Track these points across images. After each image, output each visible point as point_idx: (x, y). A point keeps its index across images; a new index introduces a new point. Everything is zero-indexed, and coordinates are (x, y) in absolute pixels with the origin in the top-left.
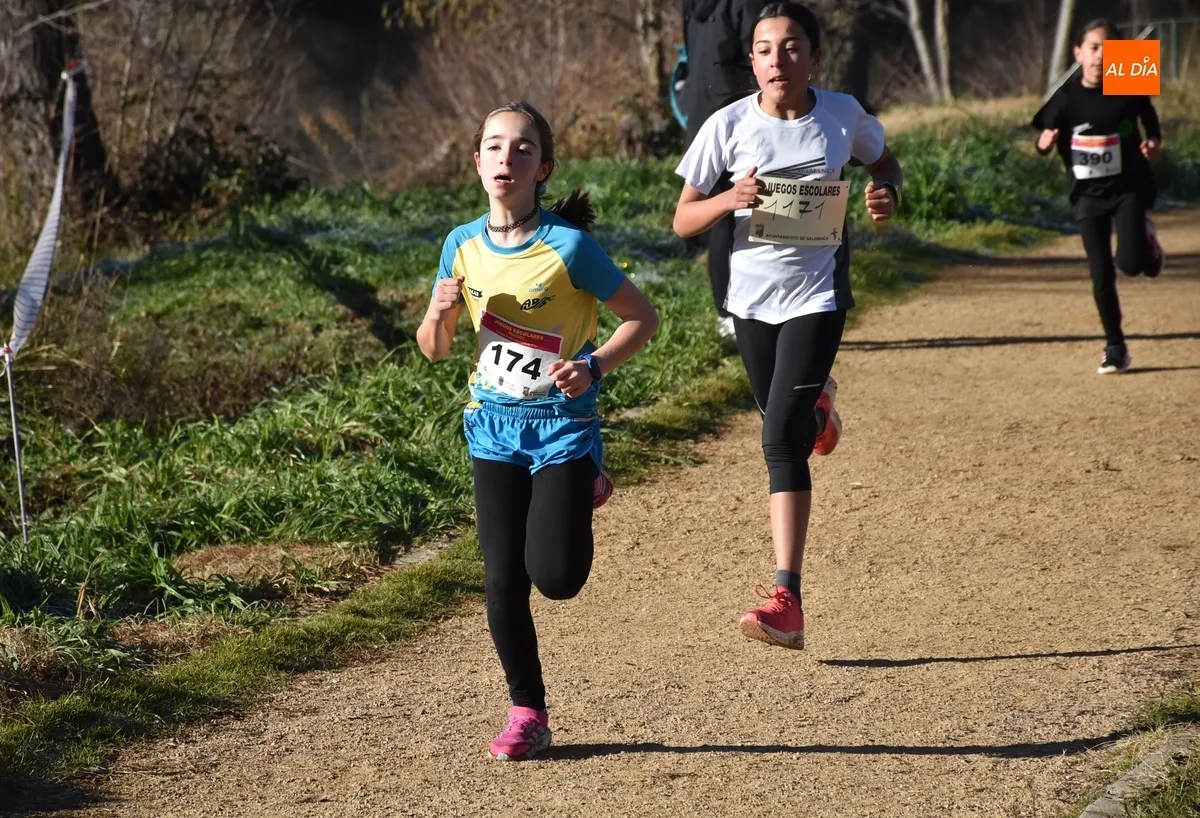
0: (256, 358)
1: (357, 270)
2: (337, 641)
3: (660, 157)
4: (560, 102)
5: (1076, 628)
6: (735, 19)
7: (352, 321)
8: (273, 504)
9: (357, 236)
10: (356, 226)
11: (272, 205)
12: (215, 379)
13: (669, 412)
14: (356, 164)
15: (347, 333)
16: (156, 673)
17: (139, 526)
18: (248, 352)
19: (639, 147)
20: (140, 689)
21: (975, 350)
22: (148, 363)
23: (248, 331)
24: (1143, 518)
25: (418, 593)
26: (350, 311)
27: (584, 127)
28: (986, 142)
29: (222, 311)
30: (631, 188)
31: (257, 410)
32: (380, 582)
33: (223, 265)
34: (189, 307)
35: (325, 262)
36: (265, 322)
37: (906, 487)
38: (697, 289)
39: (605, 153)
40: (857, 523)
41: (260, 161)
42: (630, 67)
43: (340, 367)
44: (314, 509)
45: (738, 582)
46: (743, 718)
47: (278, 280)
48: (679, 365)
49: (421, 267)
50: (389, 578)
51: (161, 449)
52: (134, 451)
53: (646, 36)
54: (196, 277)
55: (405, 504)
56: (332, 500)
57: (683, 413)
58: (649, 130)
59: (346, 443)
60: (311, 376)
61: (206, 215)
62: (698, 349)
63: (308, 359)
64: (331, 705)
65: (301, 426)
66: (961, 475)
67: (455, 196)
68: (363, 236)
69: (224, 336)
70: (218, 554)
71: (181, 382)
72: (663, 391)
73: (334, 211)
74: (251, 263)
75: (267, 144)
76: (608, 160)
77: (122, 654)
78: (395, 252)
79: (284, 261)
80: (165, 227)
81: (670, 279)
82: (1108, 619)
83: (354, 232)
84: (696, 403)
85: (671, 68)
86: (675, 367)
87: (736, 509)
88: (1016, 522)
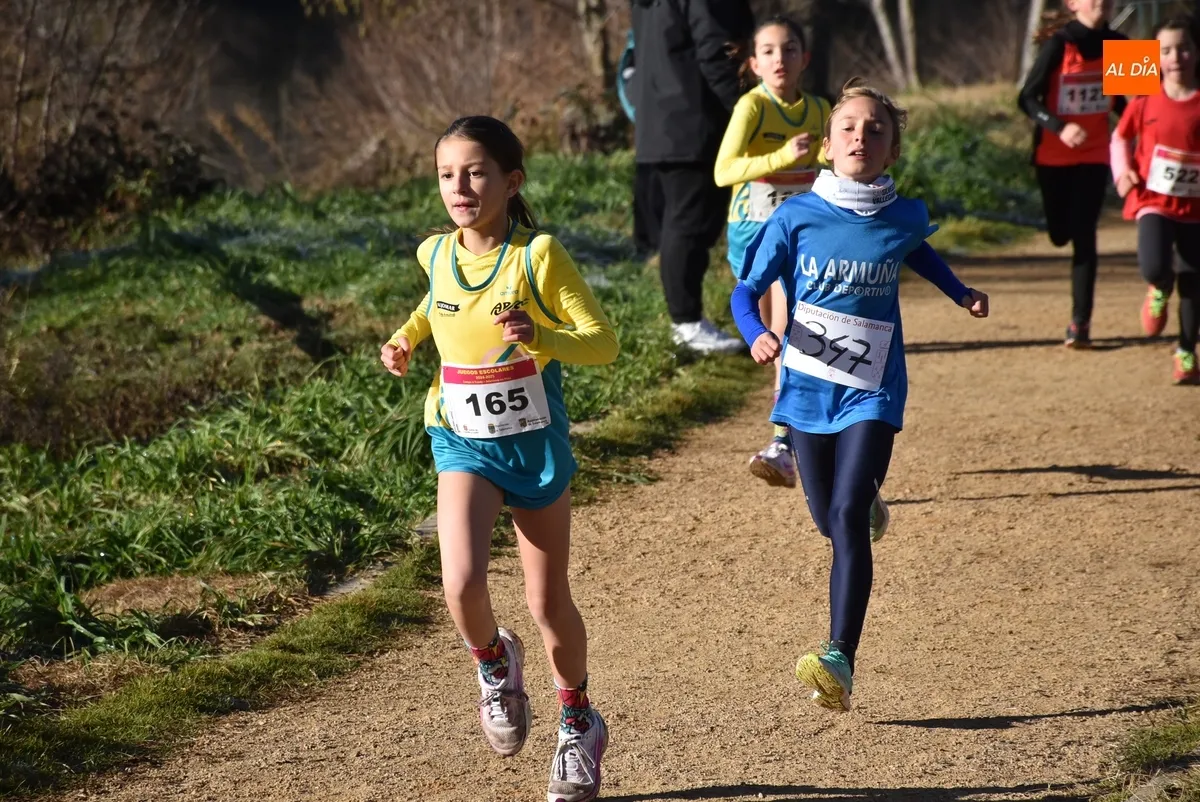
0: (171, 374)
1: (280, 277)
2: (263, 679)
3: (607, 153)
4: (497, 94)
5: (1060, 652)
7: (275, 333)
8: (191, 532)
9: (279, 241)
10: (277, 230)
11: (184, 209)
12: (125, 398)
13: (620, 426)
14: (276, 163)
15: (269, 346)
16: (63, 718)
17: (43, 559)
18: (161, 368)
19: (584, 142)
20: (46, 736)
21: (948, 356)
22: (51, 382)
23: (161, 346)
24: (1130, 534)
25: (350, 625)
26: (273, 323)
27: (523, 121)
28: (956, 132)
29: (132, 324)
30: (577, 187)
31: (173, 431)
32: (310, 615)
33: (132, 274)
34: (95, 321)
35: (244, 270)
36: (179, 336)
38: (649, 294)
39: (547, 149)
41: (171, 161)
42: (572, 55)
43: (262, 383)
44: (237, 536)
45: (697, 608)
46: (704, 754)
47: (193, 290)
48: (631, 376)
49: (350, 274)
50: (320, 610)
51: (66, 474)
52: (37, 478)
53: (589, 21)
54: (102, 287)
55: (336, 530)
56: (256, 527)
57: (636, 427)
58: (594, 123)
59: (270, 465)
60: (229, 393)
61: (113, 221)
62: (650, 358)
63: (228, 375)
64: (257, 750)
65: (221, 448)
66: (935, 490)
67: (385, 196)
68: (285, 241)
69: (134, 351)
70: (131, 588)
71: (89, 403)
72: (613, 403)
73: (253, 214)
74: (163, 272)
75: (178, 142)
76: (550, 157)
77: (26, 699)
78: (320, 258)
79: (200, 270)
80: (66, 234)
81: (620, 283)
82: (1095, 642)
83: (275, 237)
84: (649, 416)
86: (626, 378)
87: (694, 529)
88: (994, 539)
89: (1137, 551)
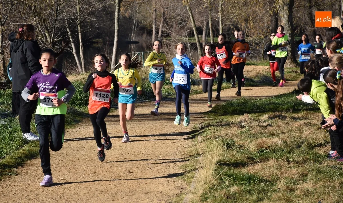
3: (4, 89)
6: (25, 52)
13: (8, 160)
24: (139, 185)
37: (76, 179)
38: (16, 126)
40: (62, 189)
57: (13, 160)
62: (16, 142)
66: (91, 175)
72: (7, 154)
81: (8, 123)
84: (16, 157)
85: (7, 64)
86: (10, 148)
87: (28, 187)
88: (105, 187)
89: (141, 190)
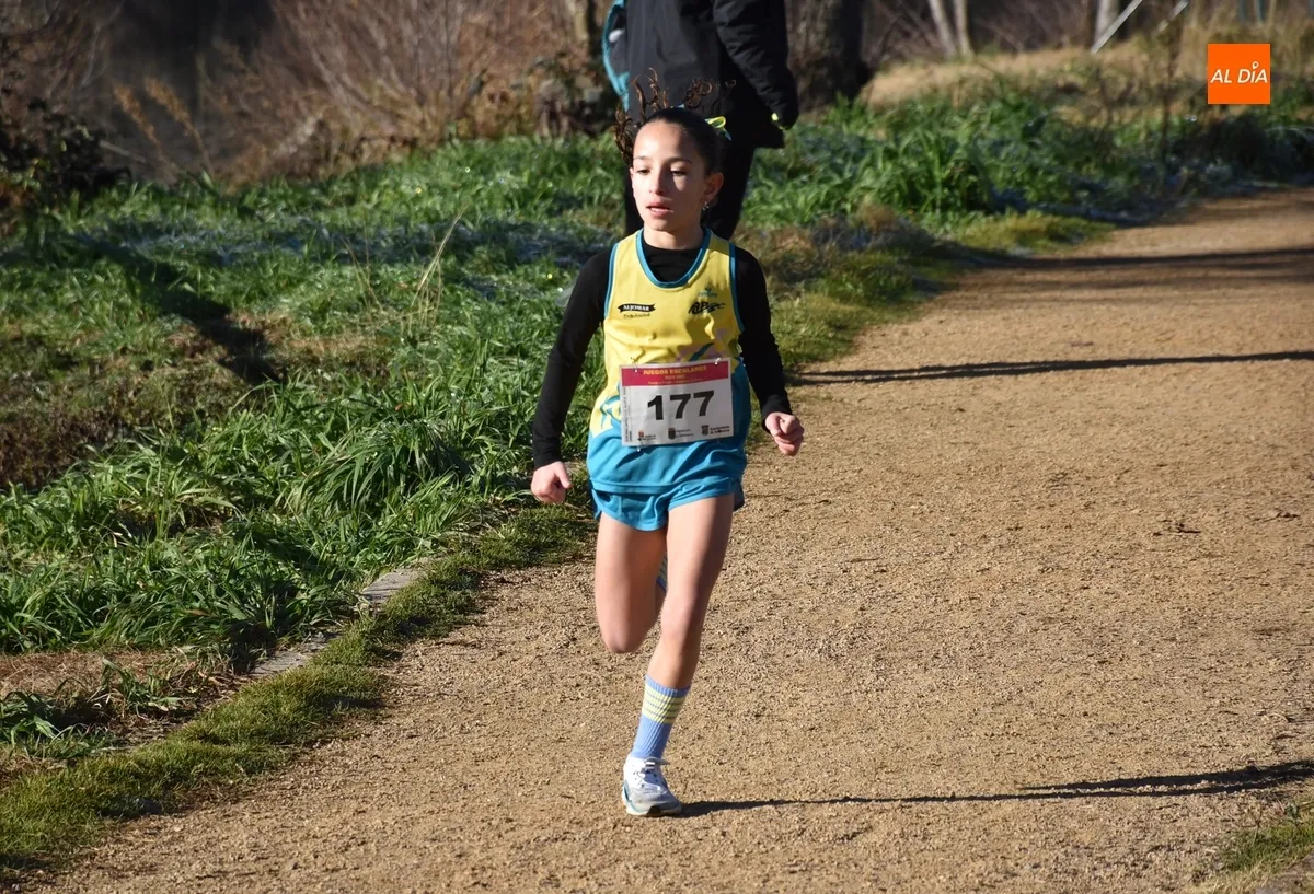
0: (65, 406)
2: (180, 776)
3: (593, 135)
4: (459, 65)
7: (193, 356)
8: (91, 598)
9: (196, 244)
10: (193, 231)
11: (81, 205)
14: (192, 149)
15: (184, 371)
18: (53, 399)
19: (565, 122)
23: (53, 372)
24: (1228, 594)
25: (285, 710)
26: (189, 344)
27: (491, 98)
28: (1017, 108)
29: (18, 345)
30: (557, 176)
31: (68, 475)
32: (236, 697)
33: (18, 285)
36: (76, 359)
37: (921, 559)
39: (521, 131)
41: (64, 147)
42: (551, 17)
43: (176, 416)
44: (147, 603)
47: (92, 303)
49: (282, 284)
50: (247, 692)
55: (267, 594)
56: (170, 591)
58: (578, 99)
59: (187, 516)
63: (135, 407)
64: (173, 862)
65: (127, 495)
66: (993, 542)
67: (324, 189)
68: (203, 244)
69: (21, 378)
70: (18, 666)
73: (164, 211)
74: (55, 283)
75: (72, 125)
76: (525, 140)
78: (246, 265)
79: (99, 279)
82: (1187, 726)
83: (192, 239)
85: (604, 14)
88: (1065, 601)
89: (1237, 615)
